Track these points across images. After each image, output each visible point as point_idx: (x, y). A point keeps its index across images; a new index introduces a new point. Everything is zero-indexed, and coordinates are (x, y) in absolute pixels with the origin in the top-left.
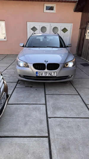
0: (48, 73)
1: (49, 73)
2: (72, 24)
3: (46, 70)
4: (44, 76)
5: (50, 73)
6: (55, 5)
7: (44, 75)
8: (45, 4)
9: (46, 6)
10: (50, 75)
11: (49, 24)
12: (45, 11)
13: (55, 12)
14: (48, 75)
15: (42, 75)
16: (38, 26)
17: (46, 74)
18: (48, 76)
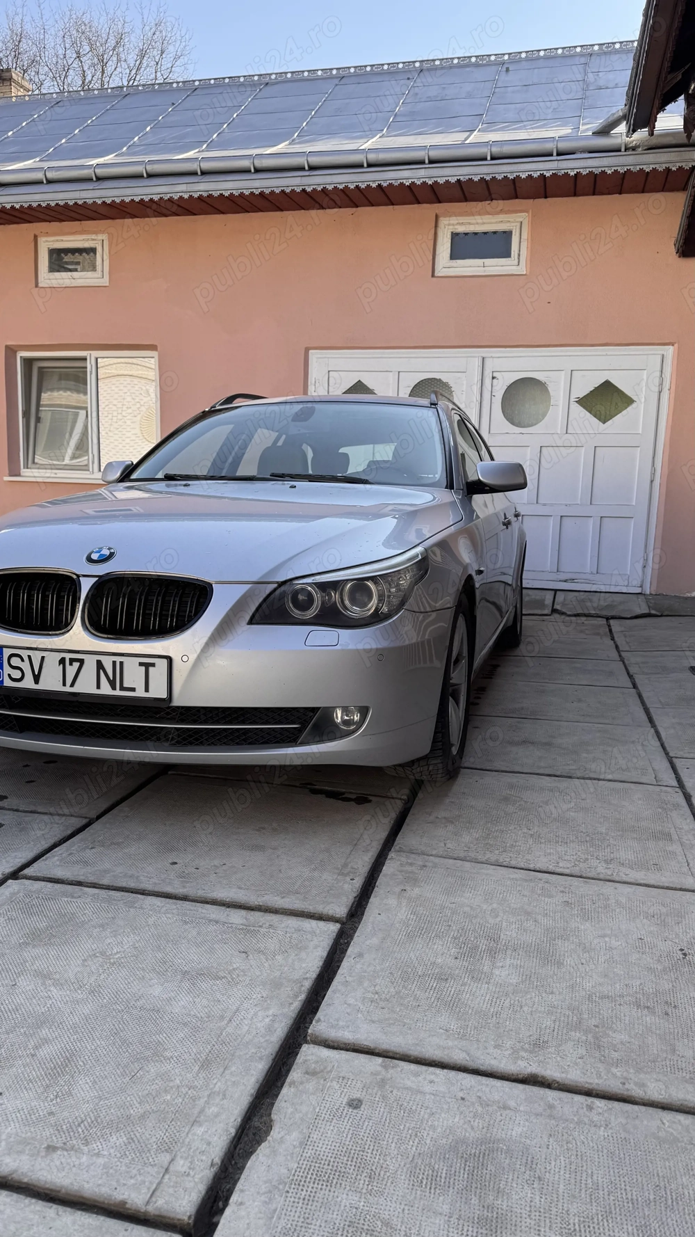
0: (90, 662)
1: (100, 665)
2: (670, 351)
3: (78, 637)
4: (58, 687)
5: (107, 662)
6: (524, 217)
7: (51, 681)
8: (443, 222)
9: (455, 236)
10: (106, 689)
11: (477, 363)
12: (445, 264)
13: (522, 270)
14: (86, 685)
15: (37, 679)
16: (392, 378)
17: (71, 670)
18: (93, 690)
